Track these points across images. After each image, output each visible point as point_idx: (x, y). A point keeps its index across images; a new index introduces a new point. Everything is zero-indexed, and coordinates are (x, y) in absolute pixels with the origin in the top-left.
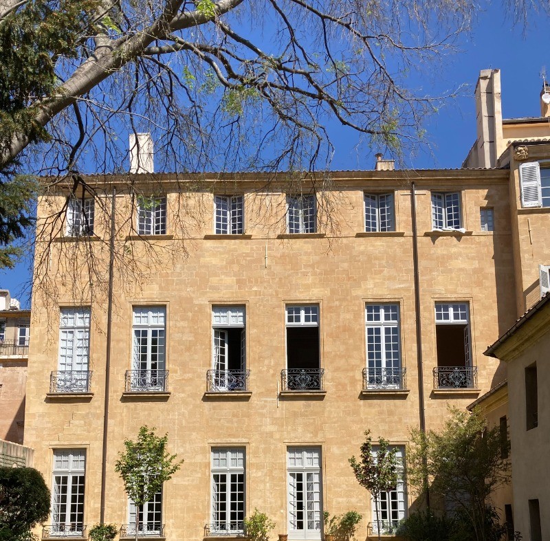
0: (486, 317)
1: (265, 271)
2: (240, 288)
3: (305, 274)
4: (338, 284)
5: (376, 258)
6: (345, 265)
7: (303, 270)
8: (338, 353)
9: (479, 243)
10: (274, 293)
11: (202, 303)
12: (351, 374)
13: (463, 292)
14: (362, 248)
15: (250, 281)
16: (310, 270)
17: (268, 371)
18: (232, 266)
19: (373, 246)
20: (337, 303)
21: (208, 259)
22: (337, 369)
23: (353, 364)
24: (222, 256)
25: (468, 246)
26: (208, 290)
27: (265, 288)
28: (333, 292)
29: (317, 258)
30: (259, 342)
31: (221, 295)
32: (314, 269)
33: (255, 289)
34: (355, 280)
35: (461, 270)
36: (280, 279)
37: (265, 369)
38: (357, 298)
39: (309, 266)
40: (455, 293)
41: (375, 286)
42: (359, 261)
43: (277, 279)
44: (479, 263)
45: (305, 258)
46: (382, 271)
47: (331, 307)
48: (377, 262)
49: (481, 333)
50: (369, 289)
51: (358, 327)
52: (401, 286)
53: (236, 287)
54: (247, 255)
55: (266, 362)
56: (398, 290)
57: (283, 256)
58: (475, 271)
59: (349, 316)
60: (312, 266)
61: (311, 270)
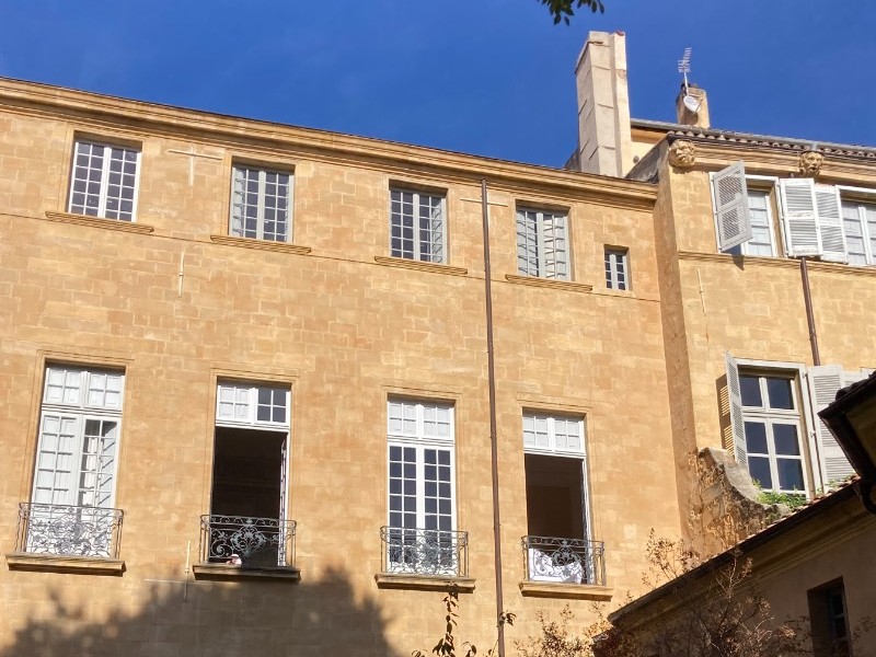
0: (617, 448)
1: (176, 305)
2: (115, 330)
3: (264, 321)
4: (333, 350)
5: (411, 310)
6: (350, 315)
7: (260, 312)
8: (328, 491)
9: (603, 309)
10: (194, 351)
11: (24, 352)
12: (353, 536)
13: (574, 396)
14: (384, 287)
15: (140, 320)
16: (276, 314)
17: (167, 517)
18: (102, 282)
19: (407, 286)
20: (330, 388)
21: (48, 262)
22: (324, 526)
23: (360, 516)
24: (82, 260)
25: (583, 312)
26: (40, 326)
27: (174, 338)
28: (321, 363)
29: (292, 293)
30: (150, 450)
31: (71, 340)
32: (283, 313)
33: (150, 337)
34: (368, 347)
35: (570, 353)
36: (210, 324)
37: (161, 511)
38: (370, 382)
39: (275, 306)
40: (560, 394)
41: (408, 365)
42: (377, 311)
43: (202, 324)
44: (603, 345)
45: (265, 289)
46: (423, 337)
47: (316, 395)
48: (413, 318)
49: (610, 478)
50: (397, 368)
51: (372, 441)
52: (460, 370)
53: (107, 327)
54: (139, 266)
55: (165, 496)
56: (454, 376)
57: (219, 279)
58: (598, 359)
59: (354, 417)
60: (281, 308)
61: (279, 315)
